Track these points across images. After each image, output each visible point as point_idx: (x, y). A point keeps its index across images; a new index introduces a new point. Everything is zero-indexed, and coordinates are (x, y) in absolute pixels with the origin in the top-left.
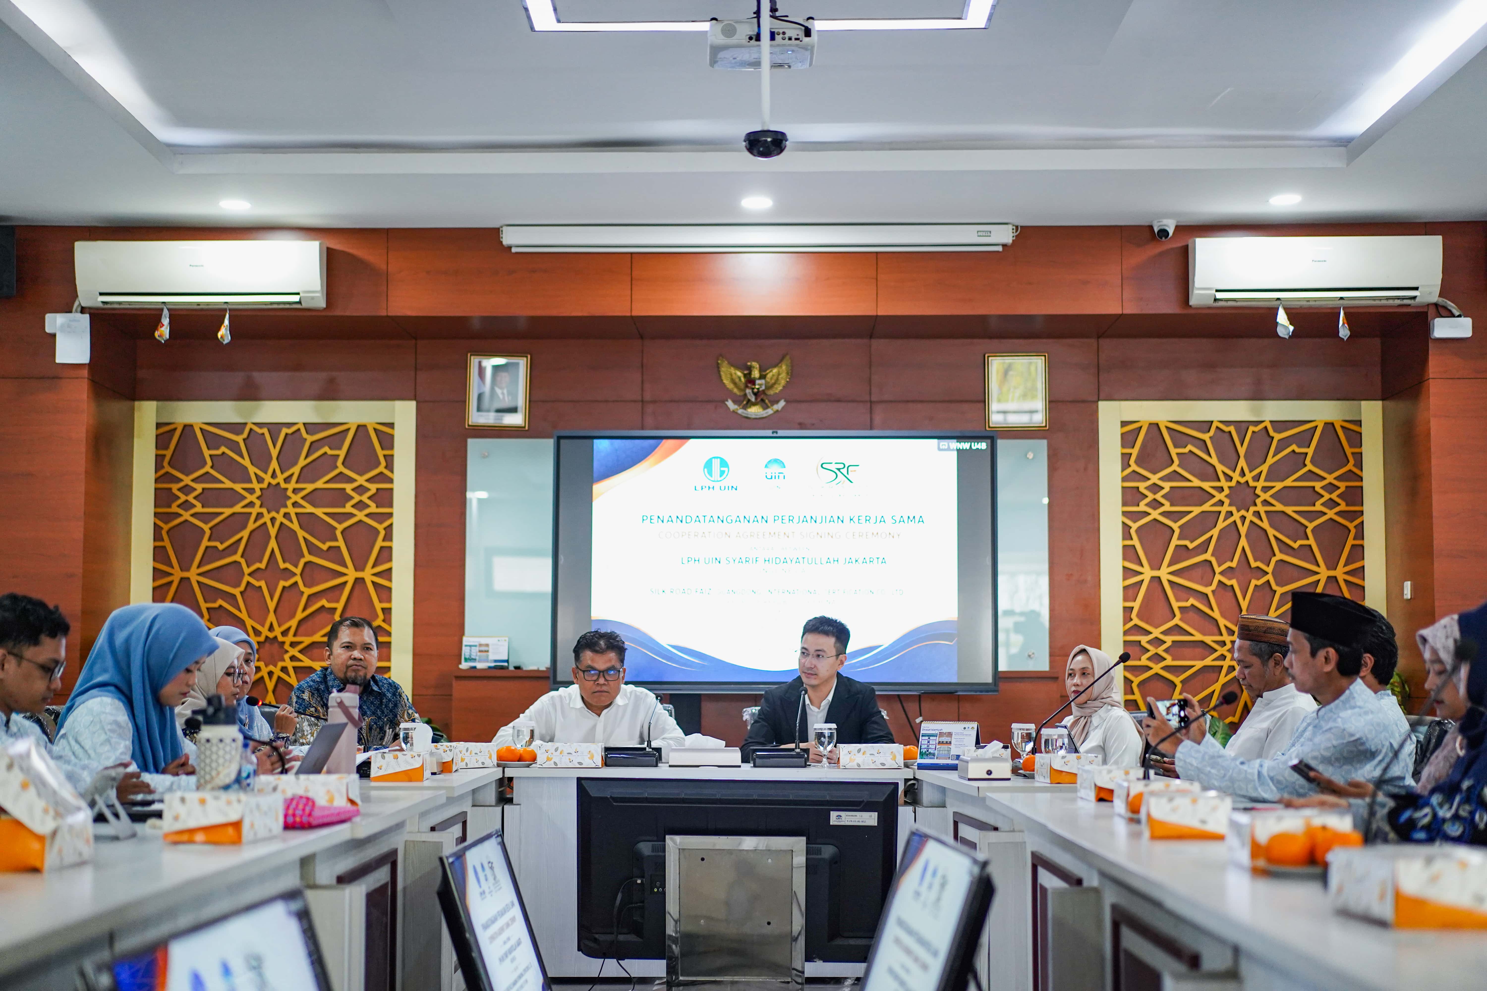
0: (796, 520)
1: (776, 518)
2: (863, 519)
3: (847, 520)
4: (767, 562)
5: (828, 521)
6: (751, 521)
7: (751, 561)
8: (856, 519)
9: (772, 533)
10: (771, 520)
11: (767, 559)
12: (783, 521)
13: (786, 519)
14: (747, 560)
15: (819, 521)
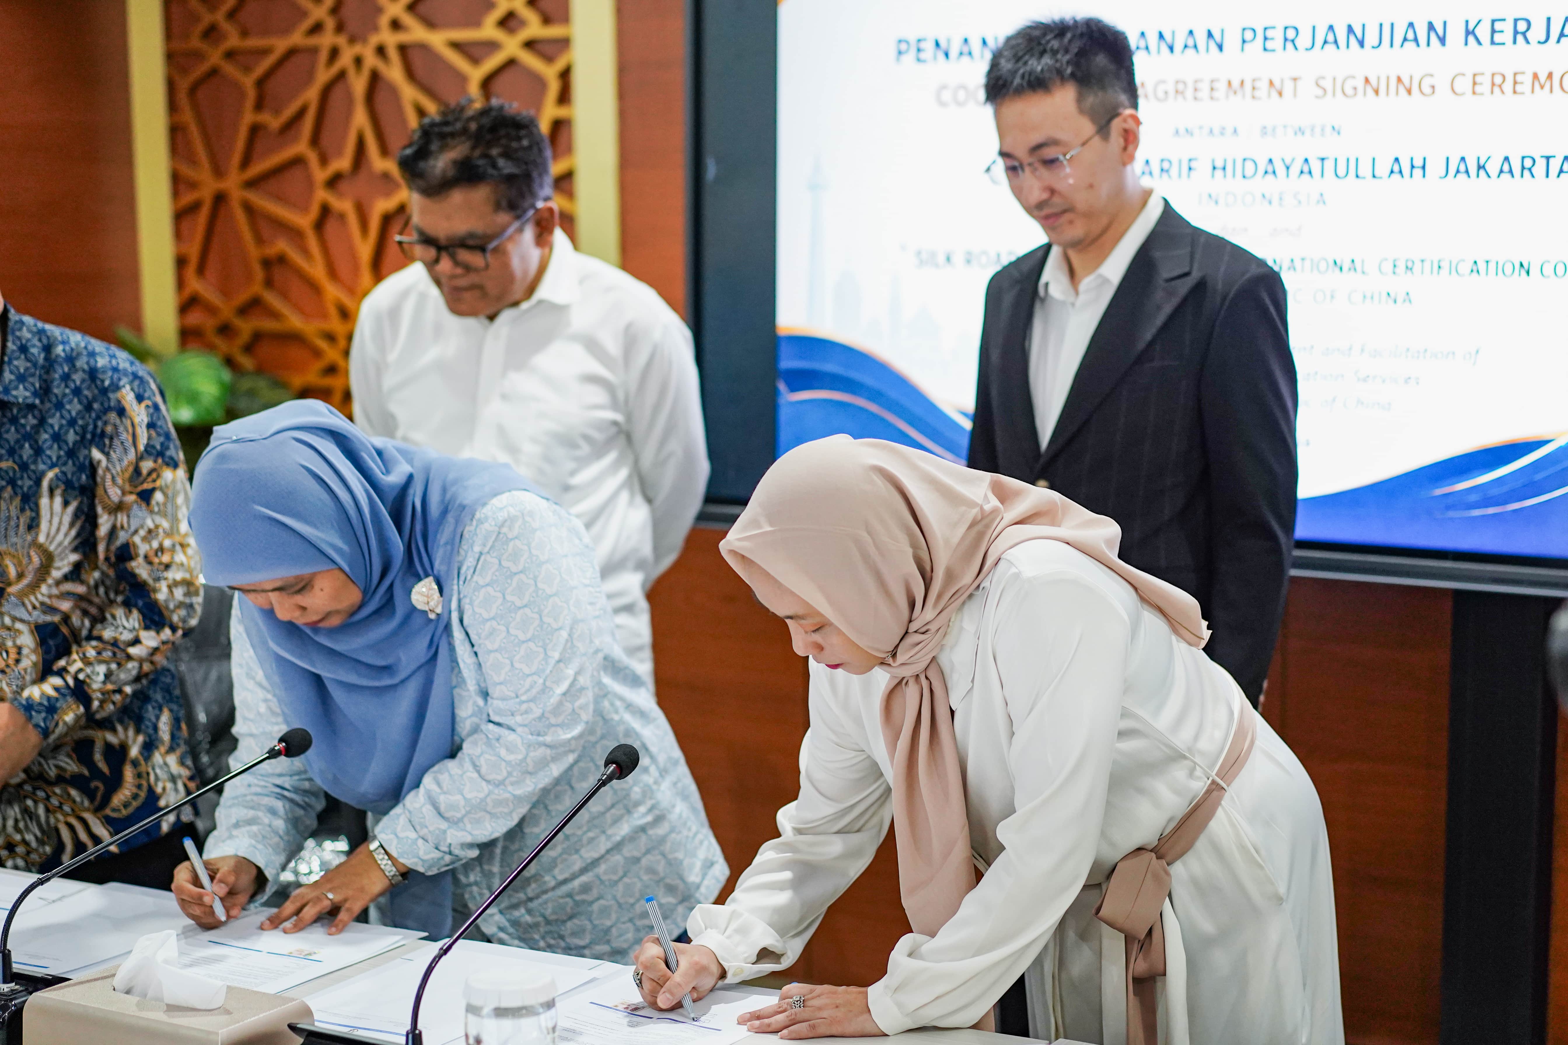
0: (1304, 40)
1: (1249, 35)
2: (1507, 28)
3: (1456, 34)
4: (1219, 173)
5: (1398, 38)
6: (1178, 47)
7: (1174, 171)
8: (1483, 33)
9: (1236, 84)
10: (1232, 42)
11: (1219, 164)
12: (1269, 45)
13: (1277, 35)
14: (1166, 165)
15: (1371, 39)
